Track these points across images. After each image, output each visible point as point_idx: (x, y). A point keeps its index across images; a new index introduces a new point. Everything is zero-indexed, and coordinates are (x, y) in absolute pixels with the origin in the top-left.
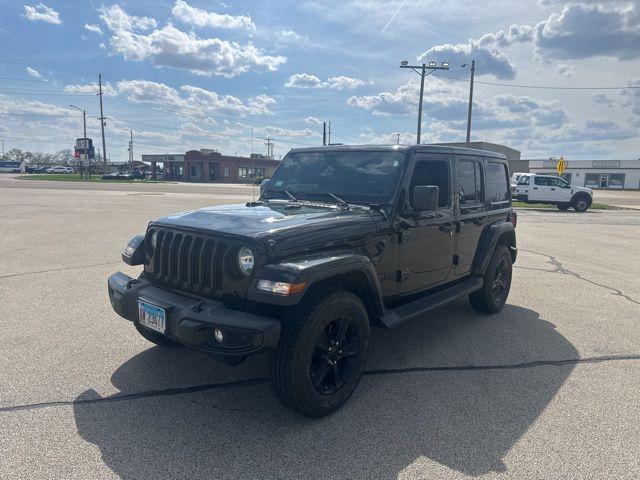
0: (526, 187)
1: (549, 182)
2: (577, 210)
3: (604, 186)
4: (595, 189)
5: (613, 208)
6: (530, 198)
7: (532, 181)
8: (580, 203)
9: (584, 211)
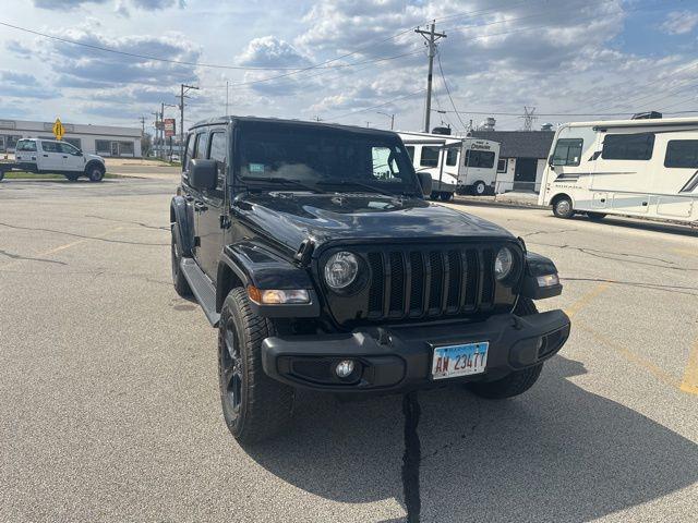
0: (32, 154)
1: (58, 148)
2: (93, 180)
3: (115, 155)
4: (108, 157)
5: (116, 177)
6: (39, 168)
7: (39, 146)
8: (95, 172)
9: (99, 181)
